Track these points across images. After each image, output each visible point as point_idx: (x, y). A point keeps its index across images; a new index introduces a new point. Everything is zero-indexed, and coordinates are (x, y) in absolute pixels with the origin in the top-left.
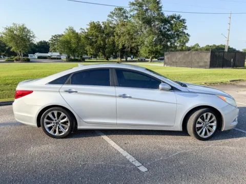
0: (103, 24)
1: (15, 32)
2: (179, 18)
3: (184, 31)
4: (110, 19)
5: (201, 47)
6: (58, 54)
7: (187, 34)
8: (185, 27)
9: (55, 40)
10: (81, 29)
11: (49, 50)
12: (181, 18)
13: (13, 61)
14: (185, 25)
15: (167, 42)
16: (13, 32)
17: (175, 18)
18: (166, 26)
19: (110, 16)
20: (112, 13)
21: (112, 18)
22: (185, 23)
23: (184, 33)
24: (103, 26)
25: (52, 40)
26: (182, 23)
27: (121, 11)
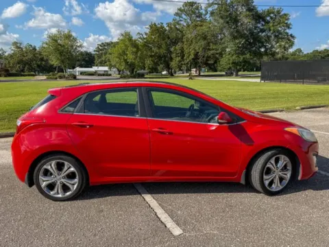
0: (168, 26)
1: (59, 41)
2: (279, 12)
3: (287, 31)
4: (178, 18)
5: (305, 53)
6: (106, 68)
7: (291, 35)
8: (288, 26)
9: (101, 50)
10: (139, 33)
11: (94, 63)
12: (282, 13)
13: (56, 78)
14: (289, 22)
15: (261, 47)
16: (56, 41)
17: (273, 13)
18: (259, 25)
19: (177, 14)
20: (180, 10)
21: (180, 17)
22: (288, 19)
23: (287, 33)
24: (167, 28)
25: (98, 50)
26: (284, 20)
27: (192, 6)
